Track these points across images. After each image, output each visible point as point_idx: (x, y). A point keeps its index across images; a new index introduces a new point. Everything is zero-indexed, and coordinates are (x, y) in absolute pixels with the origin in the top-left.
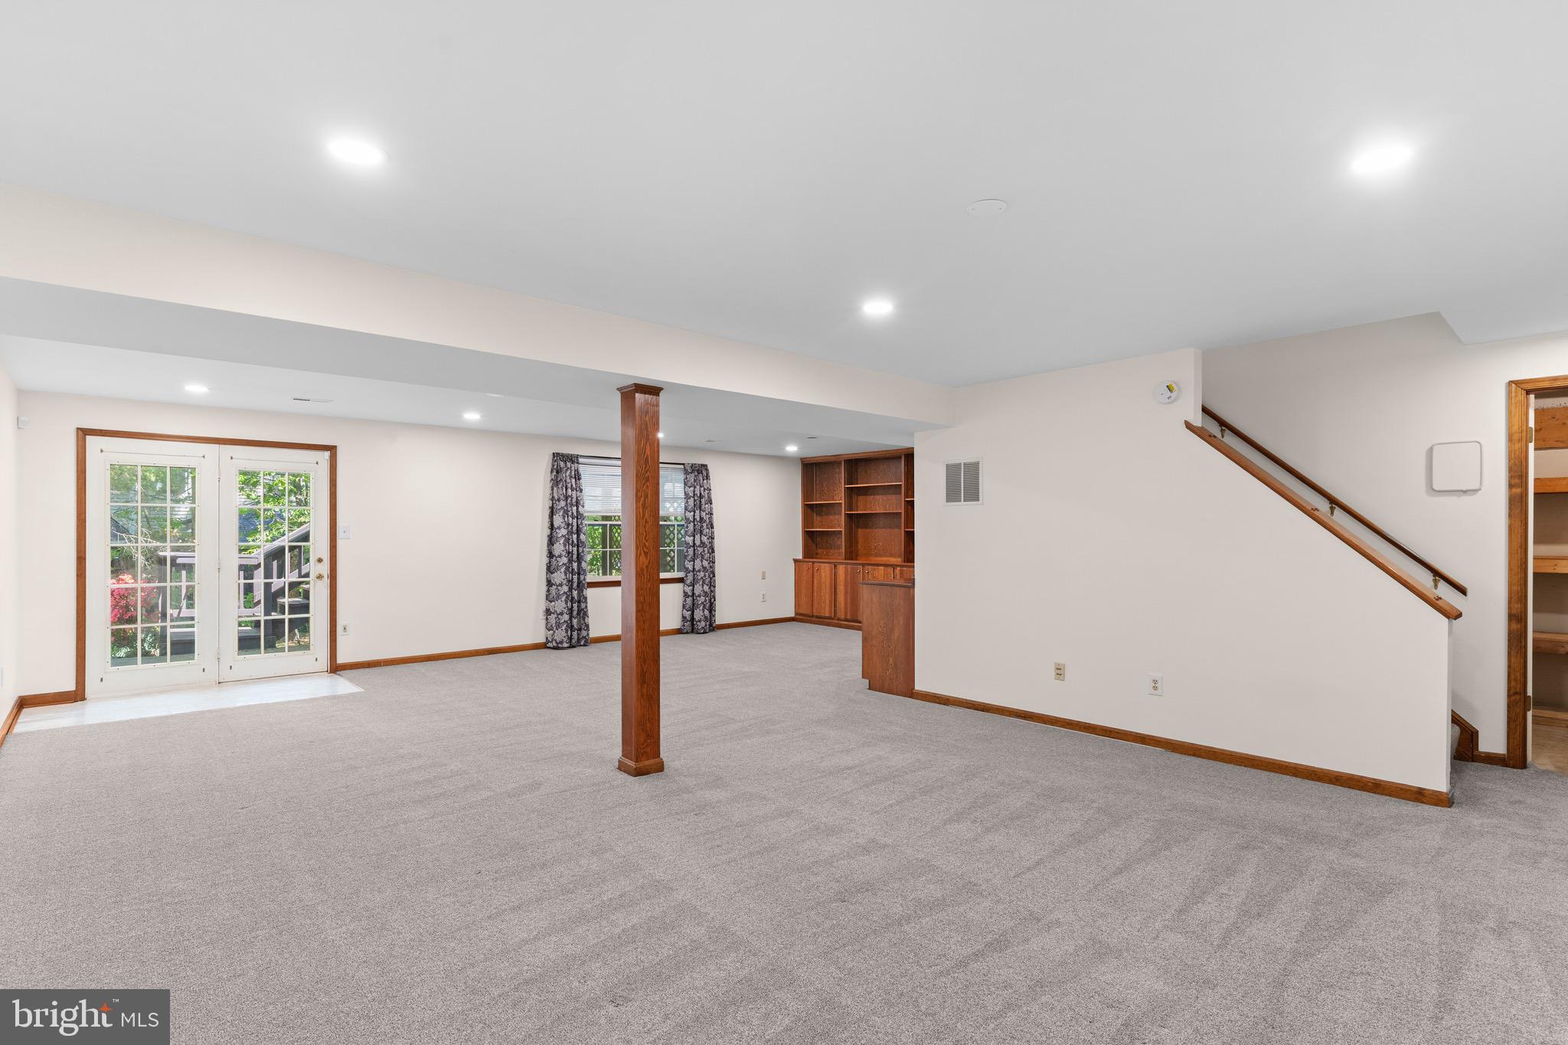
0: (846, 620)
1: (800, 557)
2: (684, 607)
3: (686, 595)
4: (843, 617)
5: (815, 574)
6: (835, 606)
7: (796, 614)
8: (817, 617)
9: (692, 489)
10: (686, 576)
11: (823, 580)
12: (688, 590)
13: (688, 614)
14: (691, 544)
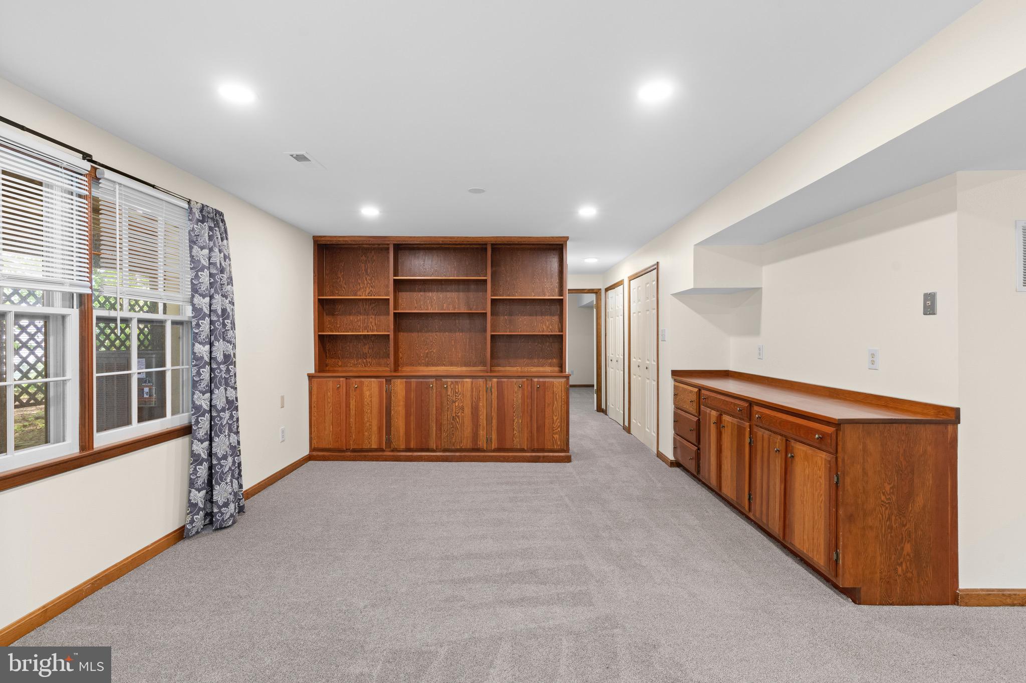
0: (408, 450)
1: (312, 371)
2: (192, 484)
3: (195, 459)
4: (403, 447)
5: (352, 393)
6: (388, 432)
7: (312, 449)
8: (354, 451)
9: (206, 251)
10: (197, 422)
11: (367, 400)
12: (201, 449)
13: (199, 497)
14: (207, 359)
